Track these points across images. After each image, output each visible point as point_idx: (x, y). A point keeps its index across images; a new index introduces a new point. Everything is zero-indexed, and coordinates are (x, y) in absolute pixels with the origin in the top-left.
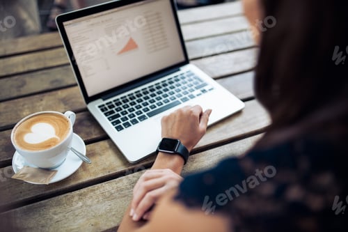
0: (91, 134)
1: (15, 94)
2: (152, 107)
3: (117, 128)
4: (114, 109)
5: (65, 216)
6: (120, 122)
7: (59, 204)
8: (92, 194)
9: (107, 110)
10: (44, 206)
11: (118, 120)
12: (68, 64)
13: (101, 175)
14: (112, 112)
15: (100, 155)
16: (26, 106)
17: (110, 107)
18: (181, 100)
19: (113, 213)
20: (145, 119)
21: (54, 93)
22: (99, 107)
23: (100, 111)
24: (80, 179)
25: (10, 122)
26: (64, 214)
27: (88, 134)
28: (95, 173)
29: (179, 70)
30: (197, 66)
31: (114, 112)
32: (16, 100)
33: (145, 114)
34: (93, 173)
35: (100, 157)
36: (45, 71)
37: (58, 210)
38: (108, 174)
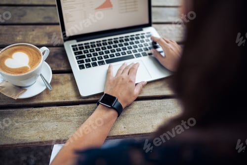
0: (61, 66)
1: (16, 21)
2: (111, 56)
3: (80, 66)
4: (82, 51)
5: (23, 125)
6: (84, 62)
7: (21, 115)
8: (47, 113)
9: (77, 50)
10: (11, 114)
11: (83, 60)
12: (55, 6)
13: (58, 100)
14: (81, 53)
15: (62, 84)
16: (21, 33)
17: (80, 48)
18: (135, 55)
19: (58, 132)
20: (103, 64)
21: (44, 26)
22: (73, 46)
23: (72, 50)
24: (42, 100)
25: (6, 43)
26: (23, 124)
27: (58, 66)
28: (54, 98)
29: (142, 30)
30: (156, 29)
31: (82, 53)
32: (15, 26)
33: (104, 60)
34: (53, 97)
35: (61, 86)
36: (43, 8)
37: (20, 119)
38: (63, 101)
